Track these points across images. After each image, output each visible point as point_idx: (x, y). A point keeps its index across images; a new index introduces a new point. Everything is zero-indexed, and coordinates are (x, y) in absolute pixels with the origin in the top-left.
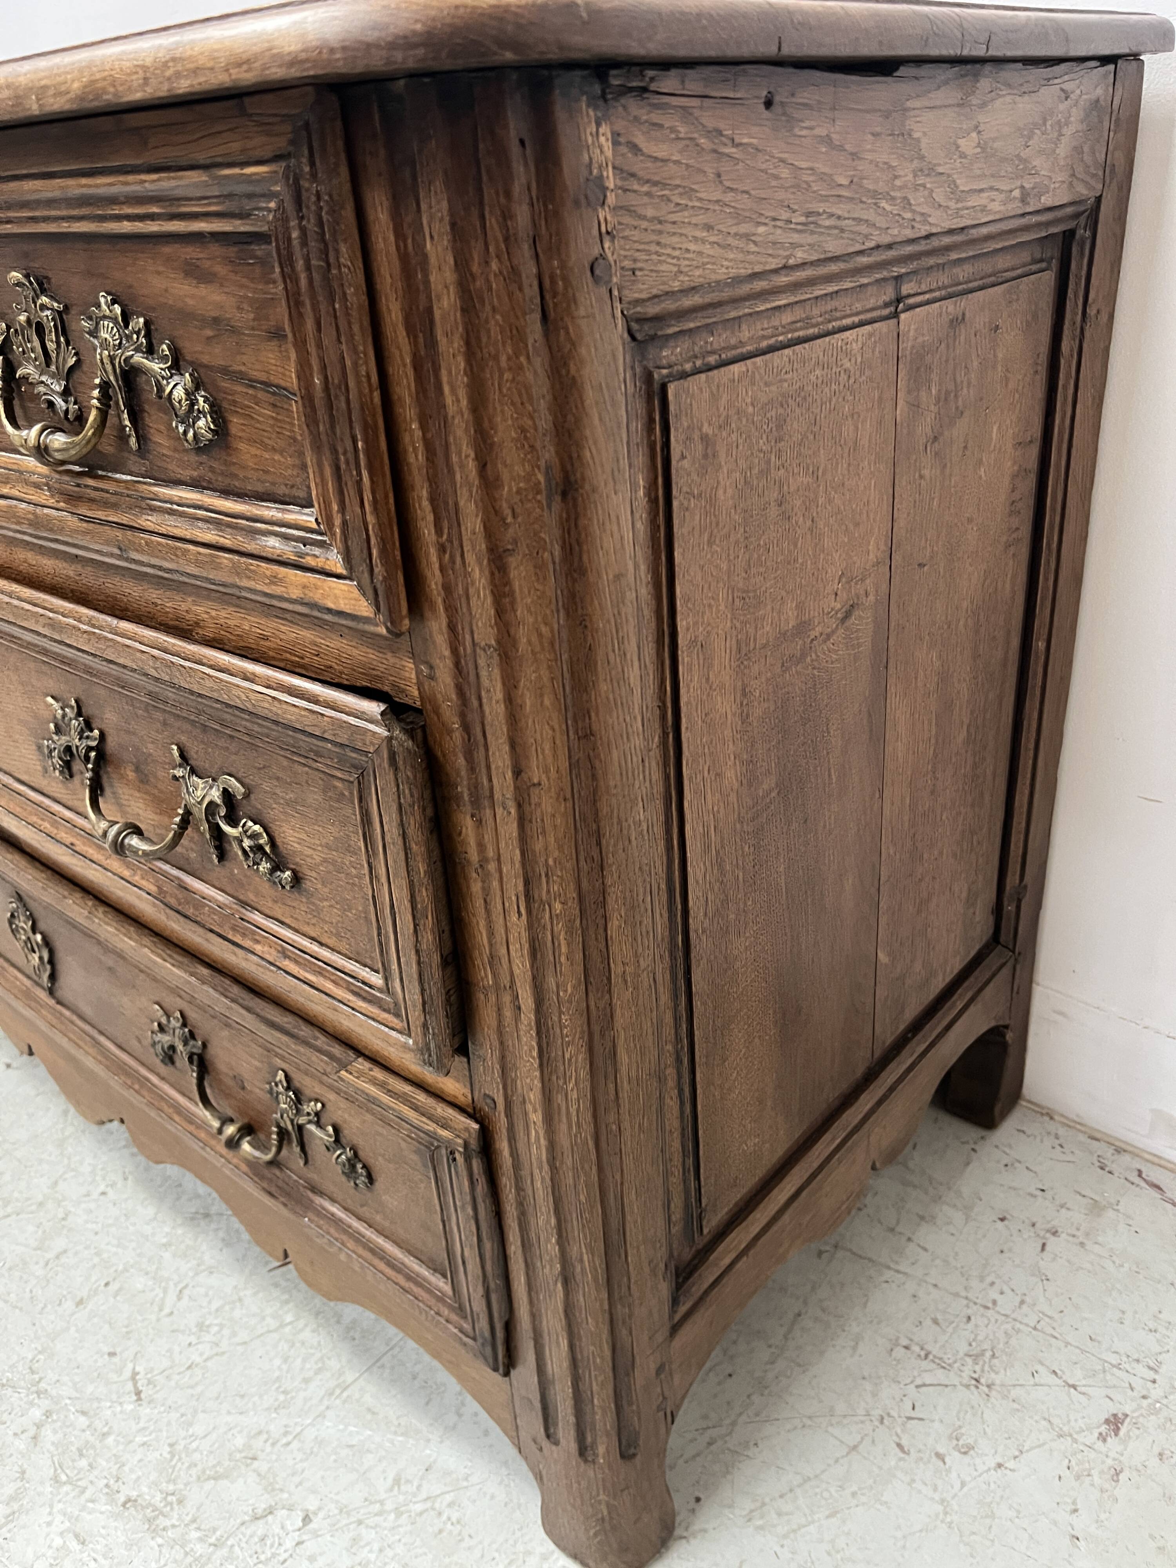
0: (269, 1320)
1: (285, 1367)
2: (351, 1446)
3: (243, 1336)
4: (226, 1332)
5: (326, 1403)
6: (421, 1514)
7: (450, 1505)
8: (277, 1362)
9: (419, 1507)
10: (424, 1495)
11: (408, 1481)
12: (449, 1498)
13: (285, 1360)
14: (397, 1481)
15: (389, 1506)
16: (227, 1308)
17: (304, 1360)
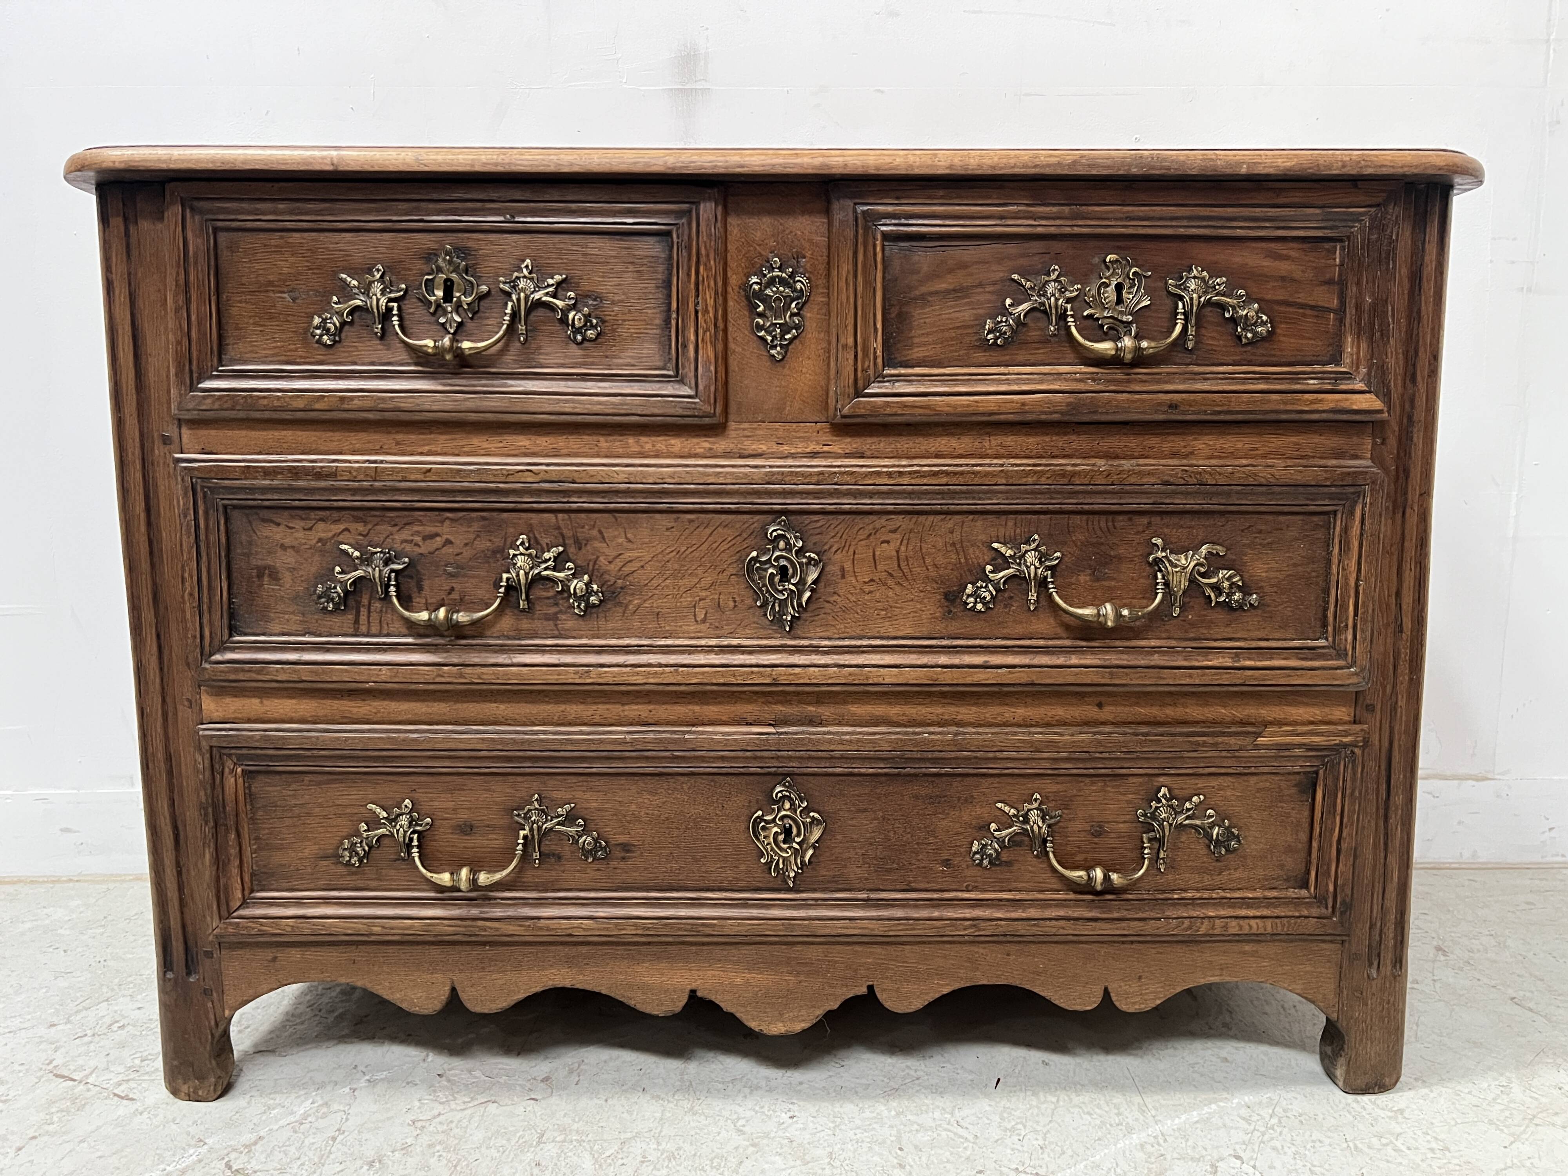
0: (1043, 1106)
1: (1095, 1117)
3: (1043, 1119)
4: (1029, 1124)
5: (1148, 1115)
6: (1280, 1123)
7: (1285, 1111)
8: (1087, 1117)
10: (1266, 1116)
11: (1250, 1116)
12: (1279, 1110)
14: (1245, 1119)
15: (1261, 1129)
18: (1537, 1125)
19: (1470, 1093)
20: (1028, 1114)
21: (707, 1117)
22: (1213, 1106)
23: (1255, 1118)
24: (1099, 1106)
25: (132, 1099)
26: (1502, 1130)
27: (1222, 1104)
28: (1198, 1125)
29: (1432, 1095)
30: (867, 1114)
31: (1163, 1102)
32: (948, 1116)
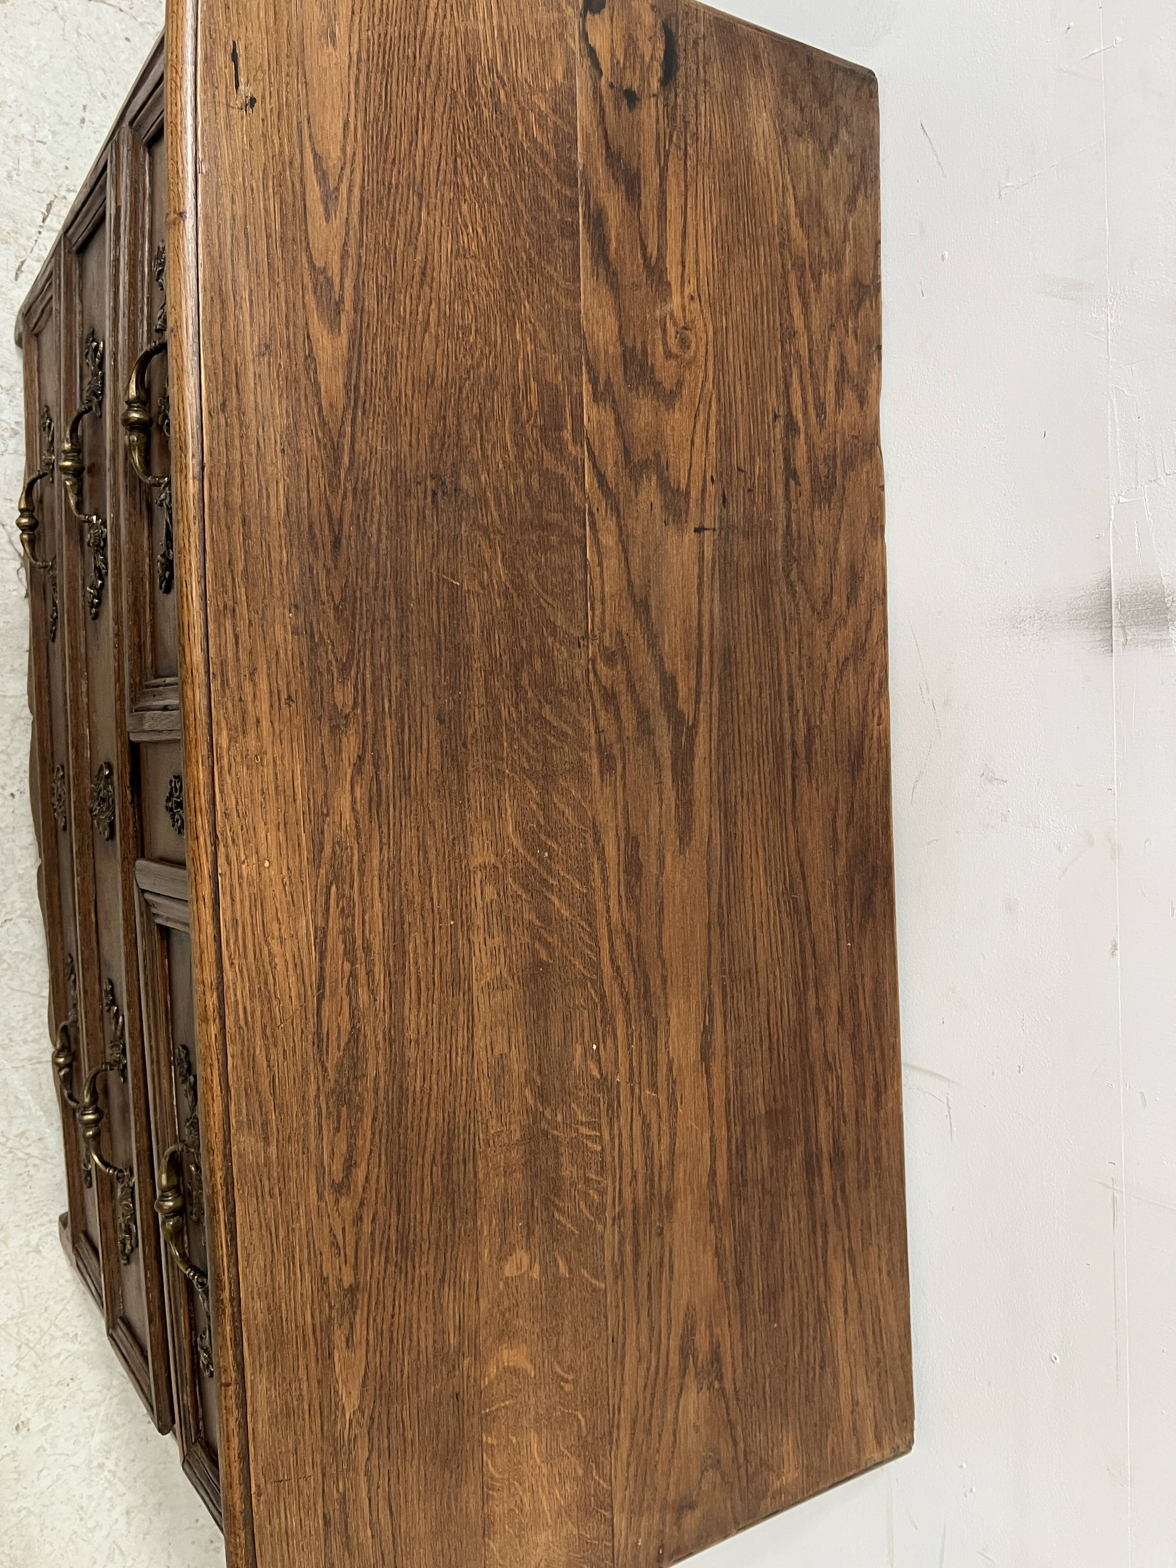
0: (34, 985)
1: (21, 1023)
2: (17, 1098)
3: (16, 984)
4: (9, 973)
5: (24, 1063)
6: (20, 1159)
7: (35, 1166)
8: (20, 1016)
9: (21, 1155)
10: (28, 1151)
11: (27, 1139)
12: (37, 1162)
13: (25, 1019)
14: (23, 1133)
15: (9, 1144)
16: (21, 956)
17: (33, 1028)
18: (19, 1347)
19: (64, 1309)
20: (24, 973)
21: (10, 731)
22: (41, 1113)
23: (26, 1143)
24: (35, 1027)
25: (16, 278)
26: (12, 1318)
27: (44, 1119)
28: (12, 1098)
29: (62, 1281)
30: (18, 853)
31: (44, 1076)
32: (18, 912)
